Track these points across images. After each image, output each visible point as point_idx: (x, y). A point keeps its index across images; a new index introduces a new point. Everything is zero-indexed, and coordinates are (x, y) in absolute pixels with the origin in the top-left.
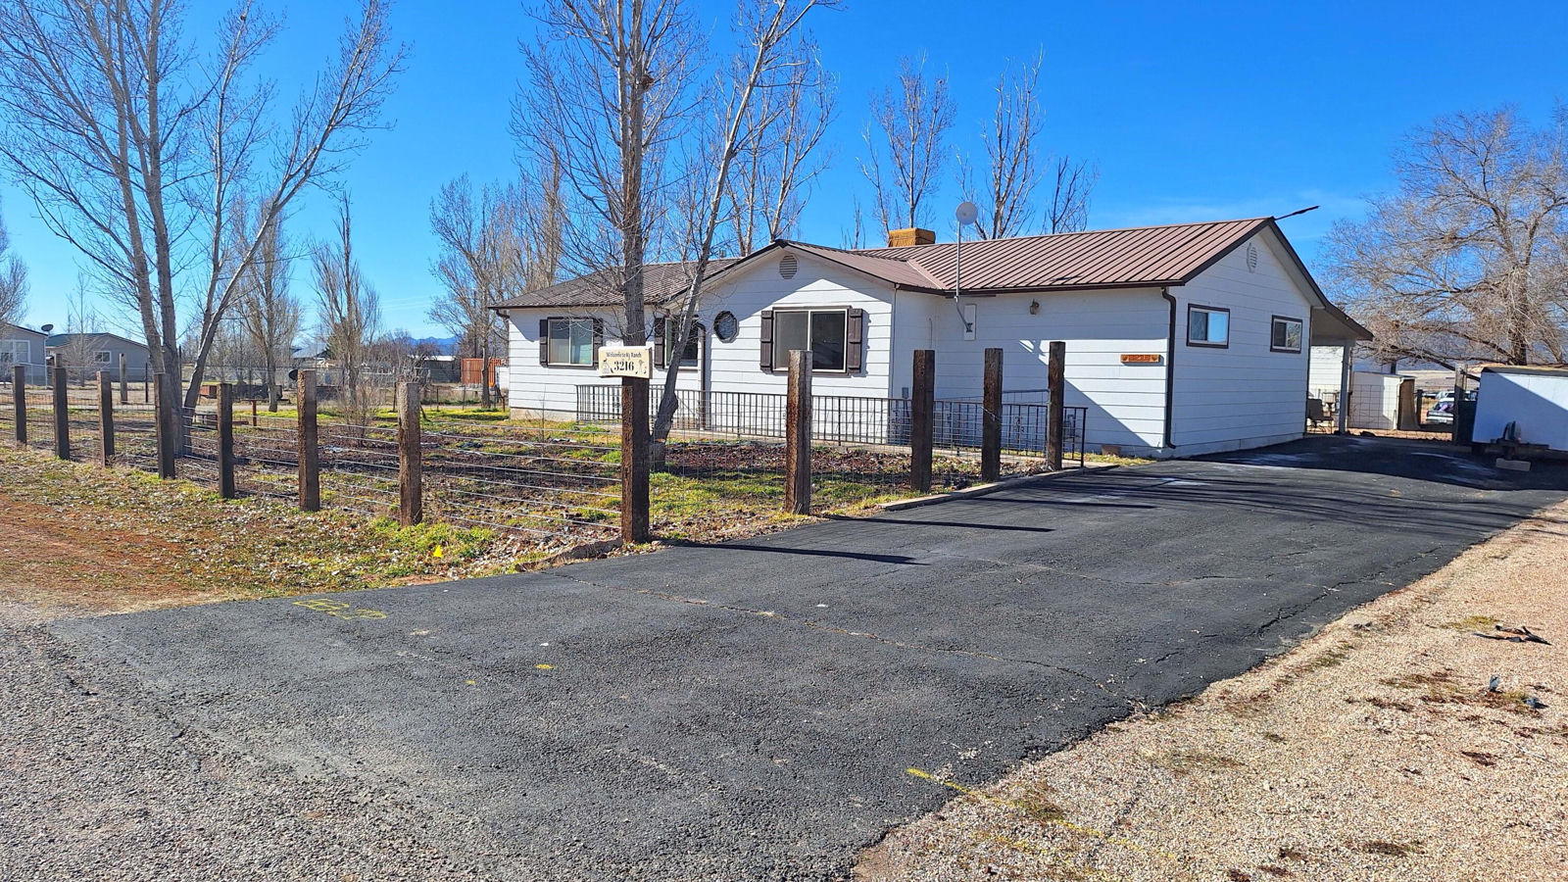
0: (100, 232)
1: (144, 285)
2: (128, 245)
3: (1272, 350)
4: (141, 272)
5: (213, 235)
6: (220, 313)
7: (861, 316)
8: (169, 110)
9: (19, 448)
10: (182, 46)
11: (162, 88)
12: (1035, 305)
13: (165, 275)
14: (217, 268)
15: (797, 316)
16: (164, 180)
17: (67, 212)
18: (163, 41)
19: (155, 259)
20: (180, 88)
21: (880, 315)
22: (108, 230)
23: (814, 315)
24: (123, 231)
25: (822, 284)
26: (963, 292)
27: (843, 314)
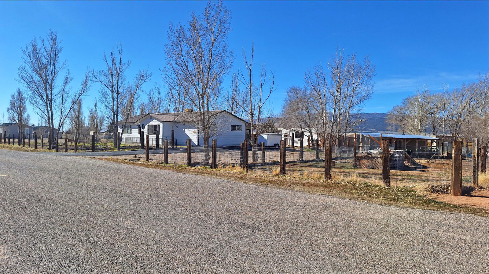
0: (43, 113)
1: (49, 122)
2: (47, 115)
3: (231, 131)
4: (49, 119)
5: (61, 113)
6: (61, 126)
7: (159, 125)
8: (54, 95)
9: (29, 147)
10: (56, 85)
11: (53, 92)
12: (184, 124)
13: (52, 120)
14: (61, 118)
15: (152, 125)
16: (53, 106)
17: (38, 110)
18: (53, 84)
19: (51, 117)
20: (55, 91)
21: (161, 125)
22: (44, 113)
23: (154, 125)
24: (46, 112)
25: (155, 120)
26: (175, 122)
27: (157, 125)
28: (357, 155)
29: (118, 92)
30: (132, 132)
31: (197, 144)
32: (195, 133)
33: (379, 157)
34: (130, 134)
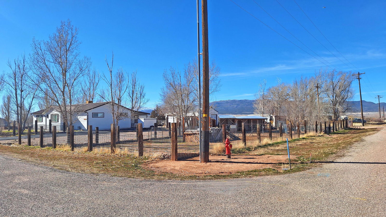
7: (58, 115)
15: (53, 115)
21: (60, 114)
23: (55, 115)
28: (184, 133)
29: (21, 89)
30: (43, 120)
31: (86, 129)
32: (85, 119)
33: (197, 134)
34: (42, 122)
